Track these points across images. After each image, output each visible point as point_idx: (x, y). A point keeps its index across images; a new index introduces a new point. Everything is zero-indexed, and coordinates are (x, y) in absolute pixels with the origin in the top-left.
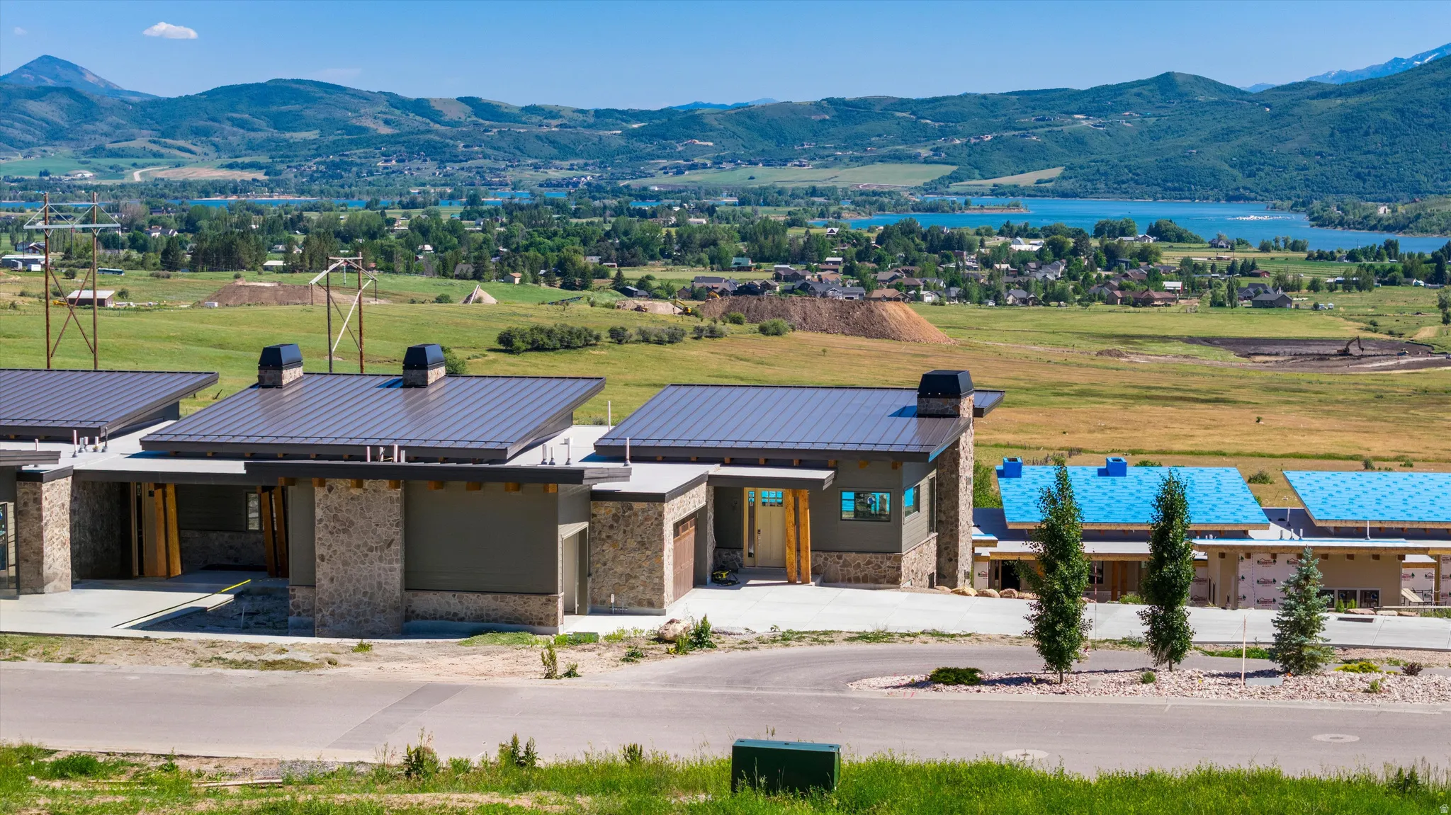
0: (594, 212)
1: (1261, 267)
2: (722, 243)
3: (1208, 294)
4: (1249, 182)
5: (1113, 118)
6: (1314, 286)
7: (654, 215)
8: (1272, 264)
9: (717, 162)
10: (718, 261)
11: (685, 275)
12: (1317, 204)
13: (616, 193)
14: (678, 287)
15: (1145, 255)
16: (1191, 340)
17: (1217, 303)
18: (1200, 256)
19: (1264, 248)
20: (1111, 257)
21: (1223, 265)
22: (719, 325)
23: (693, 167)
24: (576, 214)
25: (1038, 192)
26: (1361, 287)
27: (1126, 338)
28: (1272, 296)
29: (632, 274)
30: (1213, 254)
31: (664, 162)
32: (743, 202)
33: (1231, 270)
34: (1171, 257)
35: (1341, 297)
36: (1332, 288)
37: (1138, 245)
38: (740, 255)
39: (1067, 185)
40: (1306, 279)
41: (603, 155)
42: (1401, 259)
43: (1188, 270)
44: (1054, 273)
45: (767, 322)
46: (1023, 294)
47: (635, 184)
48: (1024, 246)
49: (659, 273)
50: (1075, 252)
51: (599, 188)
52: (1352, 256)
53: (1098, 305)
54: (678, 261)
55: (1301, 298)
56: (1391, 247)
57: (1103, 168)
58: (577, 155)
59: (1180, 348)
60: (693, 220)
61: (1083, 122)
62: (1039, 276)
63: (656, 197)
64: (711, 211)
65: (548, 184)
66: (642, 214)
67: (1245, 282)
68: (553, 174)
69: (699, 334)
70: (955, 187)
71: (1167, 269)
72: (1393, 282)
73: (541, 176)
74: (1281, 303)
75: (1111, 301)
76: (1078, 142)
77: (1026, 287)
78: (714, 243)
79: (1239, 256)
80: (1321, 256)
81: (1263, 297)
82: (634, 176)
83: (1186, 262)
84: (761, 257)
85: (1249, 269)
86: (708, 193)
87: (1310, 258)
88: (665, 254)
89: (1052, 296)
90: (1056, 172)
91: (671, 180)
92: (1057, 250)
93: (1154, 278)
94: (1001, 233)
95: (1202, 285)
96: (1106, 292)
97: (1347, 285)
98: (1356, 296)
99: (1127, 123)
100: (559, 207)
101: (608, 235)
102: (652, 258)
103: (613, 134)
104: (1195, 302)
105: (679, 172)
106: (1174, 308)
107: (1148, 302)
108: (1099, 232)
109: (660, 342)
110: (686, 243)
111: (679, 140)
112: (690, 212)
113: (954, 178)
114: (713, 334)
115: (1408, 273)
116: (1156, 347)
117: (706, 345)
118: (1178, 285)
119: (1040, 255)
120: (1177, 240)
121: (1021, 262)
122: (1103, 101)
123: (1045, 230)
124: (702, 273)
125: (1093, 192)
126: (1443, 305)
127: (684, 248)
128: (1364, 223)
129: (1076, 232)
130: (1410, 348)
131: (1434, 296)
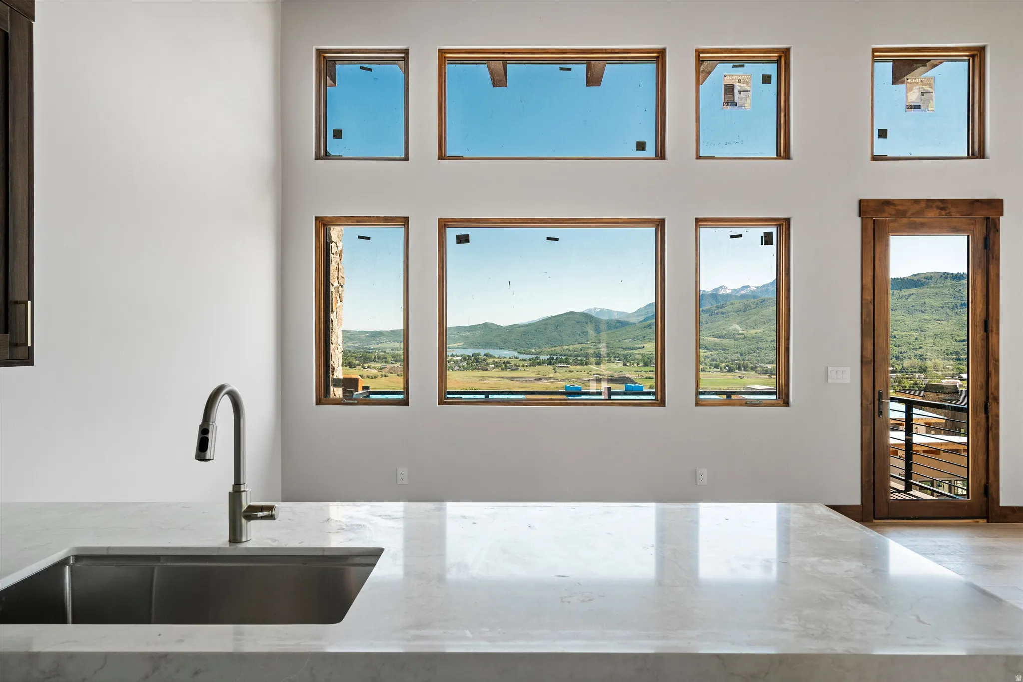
0: (358, 353)
1: (510, 362)
2: (388, 359)
3: (500, 368)
4: (504, 345)
5: (474, 332)
6: (523, 366)
7: (372, 353)
8: (513, 362)
9: (386, 342)
10: (386, 362)
11: (379, 365)
12: (519, 350)
13: (363, 349)
14: (377, 368)
15: (484, 360)
16: (499, 378)
17: (502, 370)
18: (496, 360)
19: (510, 358)
20: (477, 361)
21: (502, 362)
22: (387, 374)
23: (381, 343)
24: (353, 353)
25: (458, 348)
26: (534, 366)
27: (483, 377)
28: (514, 368)
29: (366, 365)
30: (499, 360)
31: (374, 342)
32: (392, 350)
33: (504, 363)
34: (490, 361)
35: (529, 368)
36: (527, 366)
37: (482, 358)
38: (392, 361)
39: (465, 346)
40: (521, 365)
42: (541, 360)
43: (494, 363)
44: (464, 364)
45: (399, 373)
46: (458, 368)
47: (368, 347)
48: (455, 358)
49: (372, 365)
50: (468, 359)
51: (359, 348)
52: (530, 360)
53: (475, 370)
54: (377, 362)
55: (521, 368)
56: (538, 358)
57: (472, 343)
58: (354, 340)
59: (497, 379)
60: (381, 354)
61: (467, 333)
62: (461, 364)
63: (372, 350)
64: (385, 352)
65: (348, 347)
66: (369, 353)
67: (508, 365)
68: (349, 345)
69: (382, 376)
71: (490, 363)
72: (540, 365)
74: (517, 370)
75: (478, 370)
76: (467, 337)
77: (458, 367)
78: (386, 358)
79: (506, 361)
80: (523, 360)
81: (512, 368)
82: (367, 345)
83: (493, 361)
84: (396, 361)
85: (508, 363)
86: (384, 349)
87: (520, 360)
88: (374, 361)
89: (464, 369)
90: (462, 344)
91: (376, 346)
92: (464, 359)
93: (487, 365)
94: (451, 356)
95: (498, 366)
96: (477, 368)
97: (531, 366)
98: (533, 368)
99: (477, 333)
100: (349, 351)
101: (361, 357)
102: (371, 362)
103: (362, 336)
105: (378, 344)
106: (492, 371)
107: (487, 370)
108: (473, 356)
109: (372, 378)
110: (379, 358)
111: (378, 337)
112: (380, 352)
114: (385, 376)
115: (544, 363)
116: (491, 379)
117: (383, 378)
118: (493, 366)
119: (460, 360)
120: (491, 357)
121: (456, 362)
122: (472, 328)
123: (461, 356)
124: (382, 364)
125: (470, 348)
126: (555, 369)
127: (379, 359)
128: (530, 354)
129: (468, 356)
130: (549, 378)
131: (551, 368)
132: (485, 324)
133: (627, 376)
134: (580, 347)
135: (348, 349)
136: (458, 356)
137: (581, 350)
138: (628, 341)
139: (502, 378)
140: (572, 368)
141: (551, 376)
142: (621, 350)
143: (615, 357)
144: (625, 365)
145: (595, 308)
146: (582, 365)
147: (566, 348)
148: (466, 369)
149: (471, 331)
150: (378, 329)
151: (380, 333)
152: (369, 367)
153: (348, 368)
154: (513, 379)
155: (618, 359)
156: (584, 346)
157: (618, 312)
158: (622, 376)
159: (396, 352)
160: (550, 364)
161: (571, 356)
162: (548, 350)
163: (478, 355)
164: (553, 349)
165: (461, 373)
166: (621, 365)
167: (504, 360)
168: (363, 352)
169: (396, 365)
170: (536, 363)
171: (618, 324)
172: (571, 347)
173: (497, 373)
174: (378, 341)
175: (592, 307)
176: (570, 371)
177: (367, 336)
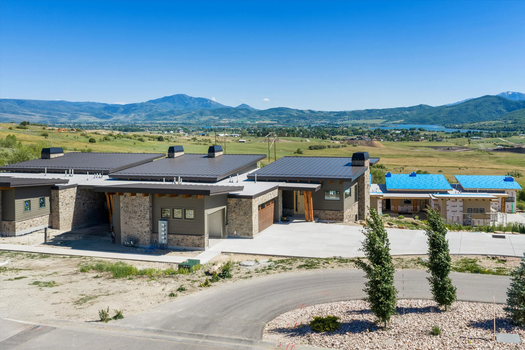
0: (329, 127)
1: (437, 135)
2: (349, 132)
3: (429, 139)
4: (435, 122)
5: (412, 112)
6: (446, 138)
7: (338, 128)
8: (439, 135)
9: (349, 119)
10: (348, 135)
11: (342, 137)
12: (446, 125)
13: (332, 124)
14: (341, 139)
15: (418, 133)
16: (426, 147)
17: (430, 141)
18: (427, 133)
19: (438, 132)
20: (412, 134)
21: (431, 135)
23: (345, 120)
24: (326, 128)
25: (400, 123)
26: (454, 138)
27: (415, 147)
28: (439, 139)
29: (333, 137)
30: (429, 133)
31: (340, 120)
32: (352, 126)
33: (432, 135)
34: (422, 133)
35: (451, 139)
36: (449, 138)
37: (417, 132)
38: (351, 134)
39: (405, 122)
40: (445, 137)
41: (330, 119)
42: (461, 133)
43: (425, 135)
44: (403, 136)
45: (354, 144)
46: (398, 140)
47: (335, 123)
48: (398, 132)
49: (338, 137)
50: (406, 133)
51: (330, 124)
52: (452, 133)
53: (410, 141)
54: (341, 135)
55: (444, 140)
56: (459, 132)
57: (411, 120)
58: (326, 119)
59: (424, 148)
60: (344, 128)
61: (407, 112)
62: (400, 137)
63: (339, 125)
64: (347, 127)
65: (322, 123)
66: (336, 128)
67: (435, 137)
68: (323, 122)
69: (343, 146)
70: (387, 123)
71: (422, 135)
72: (460, 137)
74: (441, 141)
75: (412, 140)
76: (407, 115)
77: (398, 138)
78: (347, 132)
79: (433, 133)
80: (447, 133)
81: (438, 140)
82: (335, 122)
83: (425, 134)
84: (355, 134)
85: (435, 135)
86: (347, 124)
87: (445, 133)
88: (339, 134)
89: (402, 140)
90: (403, 120)
91: (341, 122)
92: (403, 132)
93: (419, 137)
94: (394, 130)
95: (427, 138)
96: (411, 139)
97: (452, 138)
98: (453, 139)
99: (415, 112)
100: (323, 127)
101: (331, 131)
102: (337, 134)
103: (332, 115)
104: (426, 140)
105: (343, 121)
106: (423, 141)
107: (418, 141)
108: (410, 130)
109: (336, 148)
111: (342, 116)
112: (344, 127)
113: (386, 121)
114: (345, 146)
115: (462, 136)
116: (420, 148)
118: (423, 138)
119: (400, 133)
120: (423, 130)
121: (397, 134)
122: (410, 109)
123: (402, 130)
124: (345, 136)
125: (408, 124)
126: (469, 141)
127: (342, 133)
128: (454, 128)
129: (406, 130)
130: (463, 148)
131: (467, 139)
132: (421, 106)
134: (493, 122)
135: (322, 125)
137: (494, 125)
139: (429, 147)
140: (483, 140)
141: (466, 145)
145: (508, 92)
146: (492, 137)
147: (482, 123)
148: (405, 139)
149: (410, 111)
150: (342, 111)
151: (344, 113)
152: (335, 139)
153: (321, 140)
154: (436, 148)
155: (522, 132)
156: (497, 121)
158: (520, 146)
160: (467, 136)
161: (485, 130)
162: (468, 125)
163: (414, 129)
164: (472, 124)
168: (332, 127)
170: (457, 135)
172: (487, 123)
173: (426, 143)
174: (343, 119)
175: (505, 91)
176: (481, 142)
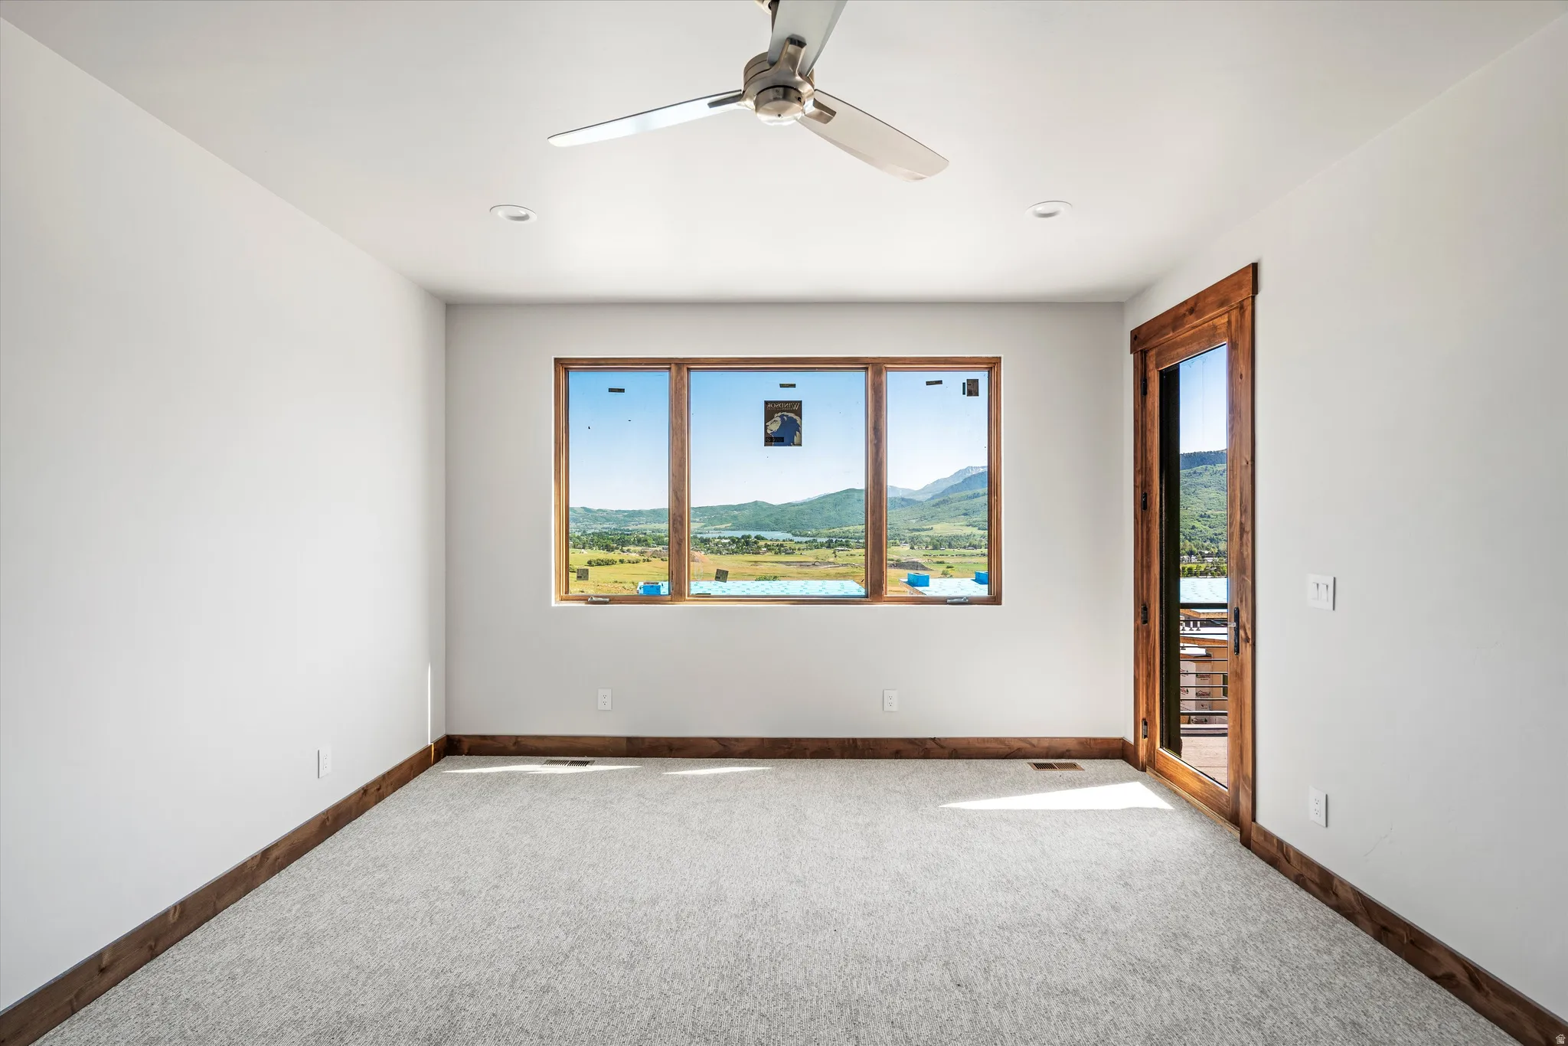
0: (615, 534)
1: (785, 545)
2: (649, 541)
3: (773, 552)
4: (776, 526)
5: (743, 511)
6: (799, 549)
7: (631, 534)
8: (788, 545)
9: (646, 523)
10: (648, 545)
11: (639, 549)
12: (795, 531)
13: (621, 530)
15: (756, 543)
16: (772, 562)
17: (776, 553)
18: (769, 543)
19: (784, 541)
20: (747, 543)
21: (775, 545)
22: (650, 559)
23: (641, 524)
24: (611, 535)
25: (726, 529)
26: (810, 549)
27: (754, 562)
28: (789, 552)
29: (625, 548)
30: (772, 542)
31: (633, 523)
32: (653, 532)
33: (777, 546)
34: (762, 543)
35: (806, 552)
36: (803, 550)
37: (753, 541)
38: (653, 544)
39: (733, 527)
40: (797, 548)
41: (617, 521)
42: (819, 543)
43: (767, 546)
44: (734, 547)
45: (663, 558)
47: (626, 528)
48: (725, 541)
49: (632, 548)
50: (738, 542)
51: (616, 529)
52: (806, 542)
53: (746, 554)
54: (637, 545)
55: (797, 552)
56: (815, 541)
57: (741, 523)
59: (770, 564)
60: (641, 536)
61: (736, 513)
62: (730, 548)
63: (631, 531)
64: (645, 534)
65: (604, 528)
66: (628, 535)
67: (781, 549)
68: (605, 526)
69: (644, 561)
70: (705, 528)
71: (762, 546)
72: (818, 548)
73: (602, 526)
74: (793, 553)
75: (749, 553)
76: (735, 517)
77: (727, 550)
78: (646, 541)
79: (780, 543)
80: (799, 543)
81: (787, 552)
83: (766, 544)
84: (658, 544)
85: (782, 545)
87: (796, 543)
88: (634, 543)
89: (734, 552)
90: (731, 524)
91: (635, 527)
92: (733, 542)
93: (759, 548)
95: (771, 549)
96: (747, 551)
97: (807, 549)
98: (810, 552)
99: (746, 512)
100: (607, 533)
101: (619, 539)
102: (630, 544)
103: (620, 516)
104: (770, 553)
105: (636, 525)
106: (765, 555)
107: (759, 553)
108: (743, 538)
109: (634, 563)
112: (639, 534)
113: (705, 526)
114: (648, 561)
115: (821, 546)
116: (763, 564)
118: (765, 549)
119: (729, 543)
121: (725, 545)
122: (740, 508)
123: (729, 538)
124: (643, 547)
125: (739, 530)
126: (834, 553)
127: (639, 542)
128: (806, 535)
129: (737, 538)
130: (829, 563)
131: (832, 551)
133: (915, 560)
135: (605, 530)
136: (726, 539)
138: (914, 521)
139: (777, 562)
140: (853, 551)
141: (831, 560)
142: (907, 531)
143: (901, 540)
144: (912, 548)
147: (846, 529)
148: (736, 553)
149: (739, 510)
150: (637, 508)
151: (640, 513)
152: (628, 550)
153: (606, 552)
154: (788, 563)
155: (903, 542)
157: (903, 490)
158: (910, 560)
159: (658, 534)
160: (829, 547)
161: (851, 538)
162: (826, 531)
163: (749, 537)
164: (831, 531)
165: (730, 557)
166: (907, 547)
167: (777, 543)
168: (621, 534)
169: (658, 549)
170: (814, 545)
171: (903, 503)
172: (851, 528)
173: (770, 557)
174: (637, 521)
176: (851, 555)
177: (625, 516)
